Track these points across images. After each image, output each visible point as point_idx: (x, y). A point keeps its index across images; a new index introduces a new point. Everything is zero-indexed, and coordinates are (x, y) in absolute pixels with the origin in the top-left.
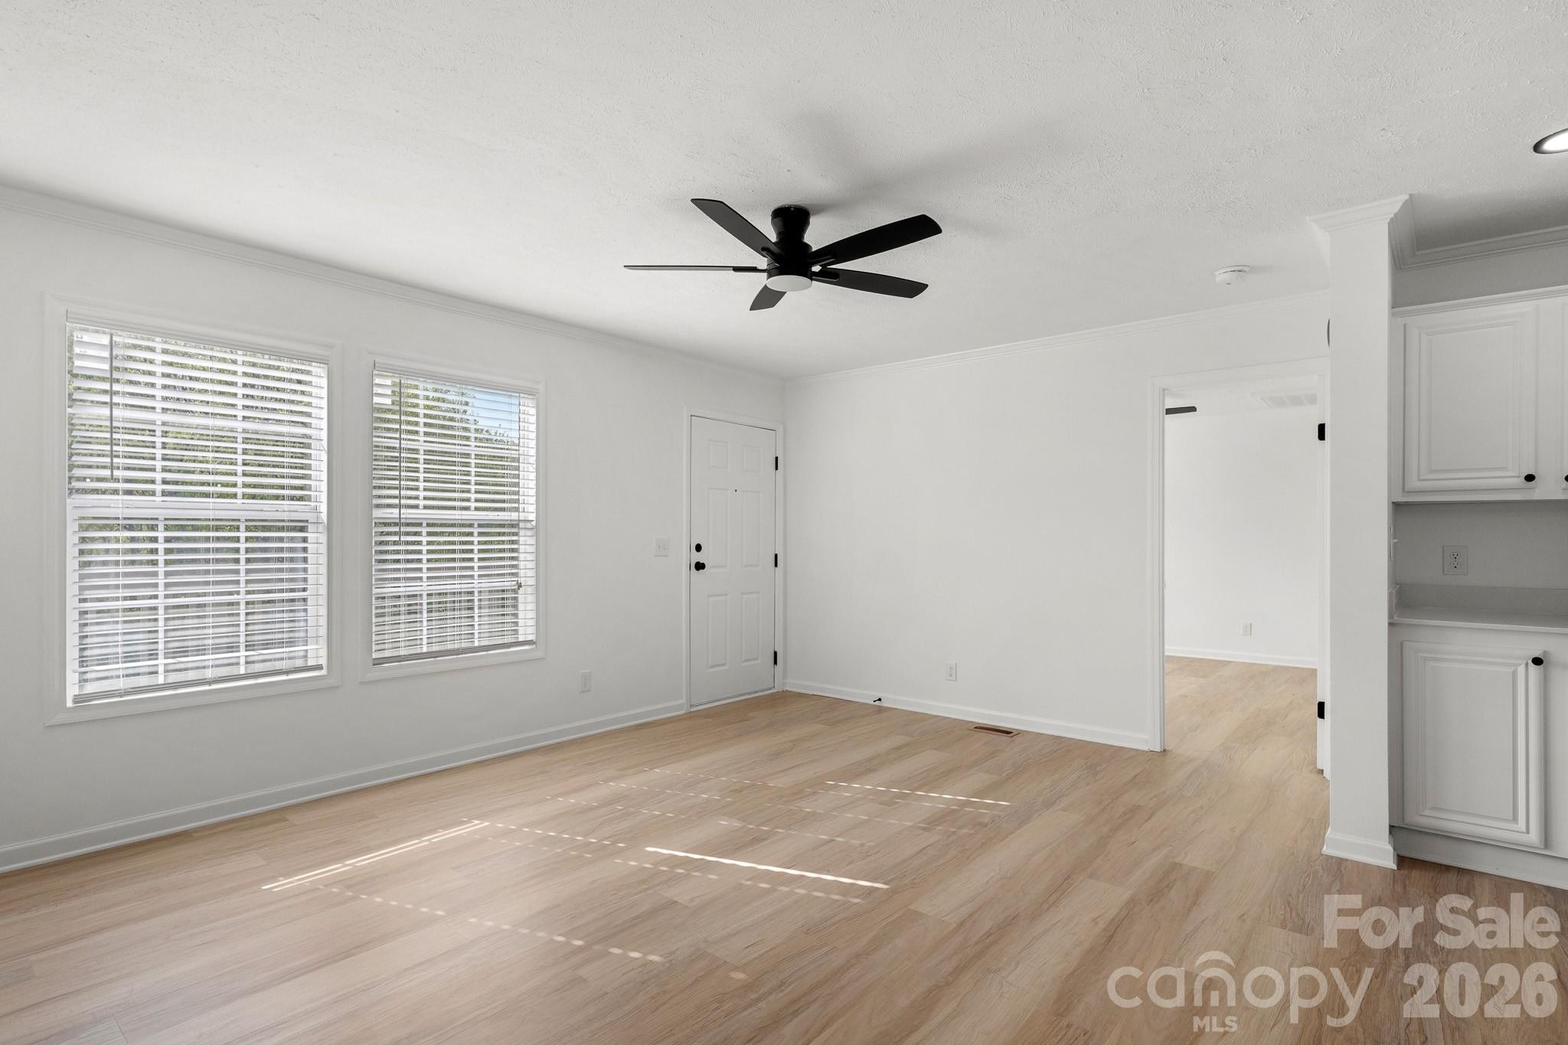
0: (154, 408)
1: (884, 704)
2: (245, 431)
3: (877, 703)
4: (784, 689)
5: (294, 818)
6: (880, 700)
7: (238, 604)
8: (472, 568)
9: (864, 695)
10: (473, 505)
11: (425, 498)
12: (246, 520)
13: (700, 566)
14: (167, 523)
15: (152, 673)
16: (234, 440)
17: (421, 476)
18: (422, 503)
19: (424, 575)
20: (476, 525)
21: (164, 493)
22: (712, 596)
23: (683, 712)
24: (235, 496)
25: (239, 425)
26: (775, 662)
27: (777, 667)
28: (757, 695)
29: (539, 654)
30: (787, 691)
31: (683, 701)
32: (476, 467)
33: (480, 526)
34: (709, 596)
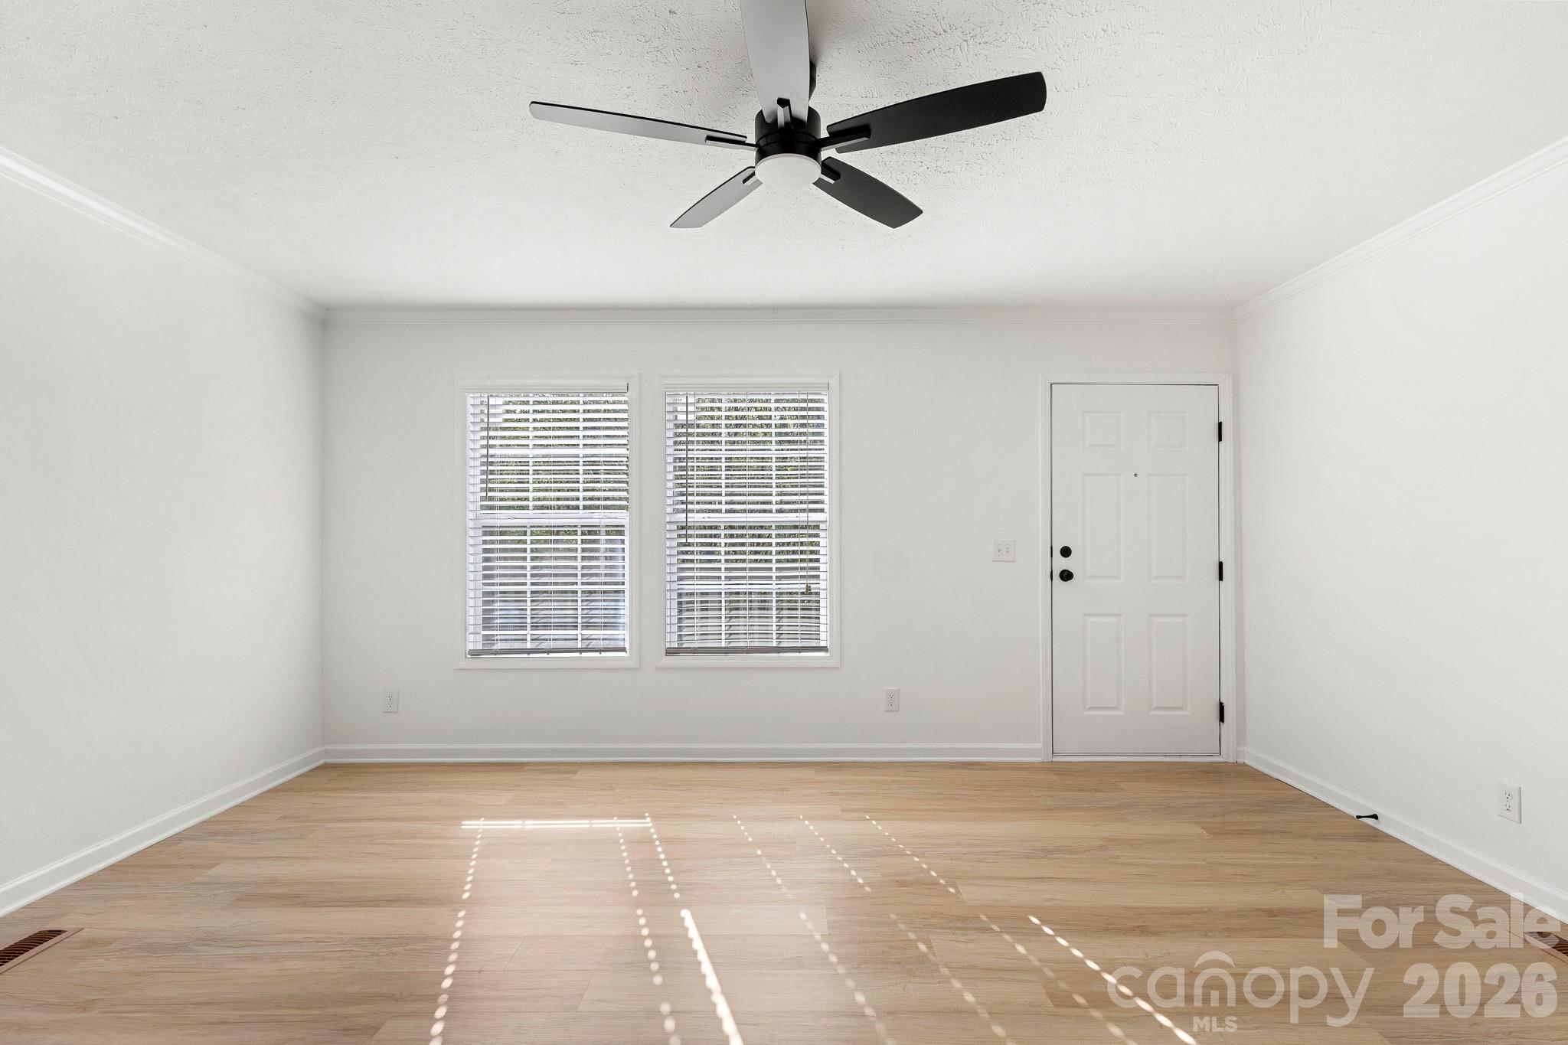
0: (528, 445)
1: (1381, 826)
2: (585, 456)
3: (1371, 821)
4: (1240, 760)
5: (583, 775)
6: (1375, 817)
7: (576, 592)
8: (770, 569)
9: (1351, 802)
10: (774, 507)
11: (726, 503)
12: (582, 526)
13: (1066, 576)
14: (532, 529)
15: (523, 640)
16: (577, 463)
17: (723, 482)
18: (724, 507)
19: (723, 575)
20: (774, 527)
21: (536, 508)
22: (1089, 615)
23: (1039, 759)
24: (577, 508)
25: (580, 451)
26: (1222, 719)
27: (1224, 726)
28: (1182, 759)
29: (834, 663)
30: (1244, 764)
31: (1039, 746)
32: (777, 470)
33: (778, 527)
34: (1085, 615)
